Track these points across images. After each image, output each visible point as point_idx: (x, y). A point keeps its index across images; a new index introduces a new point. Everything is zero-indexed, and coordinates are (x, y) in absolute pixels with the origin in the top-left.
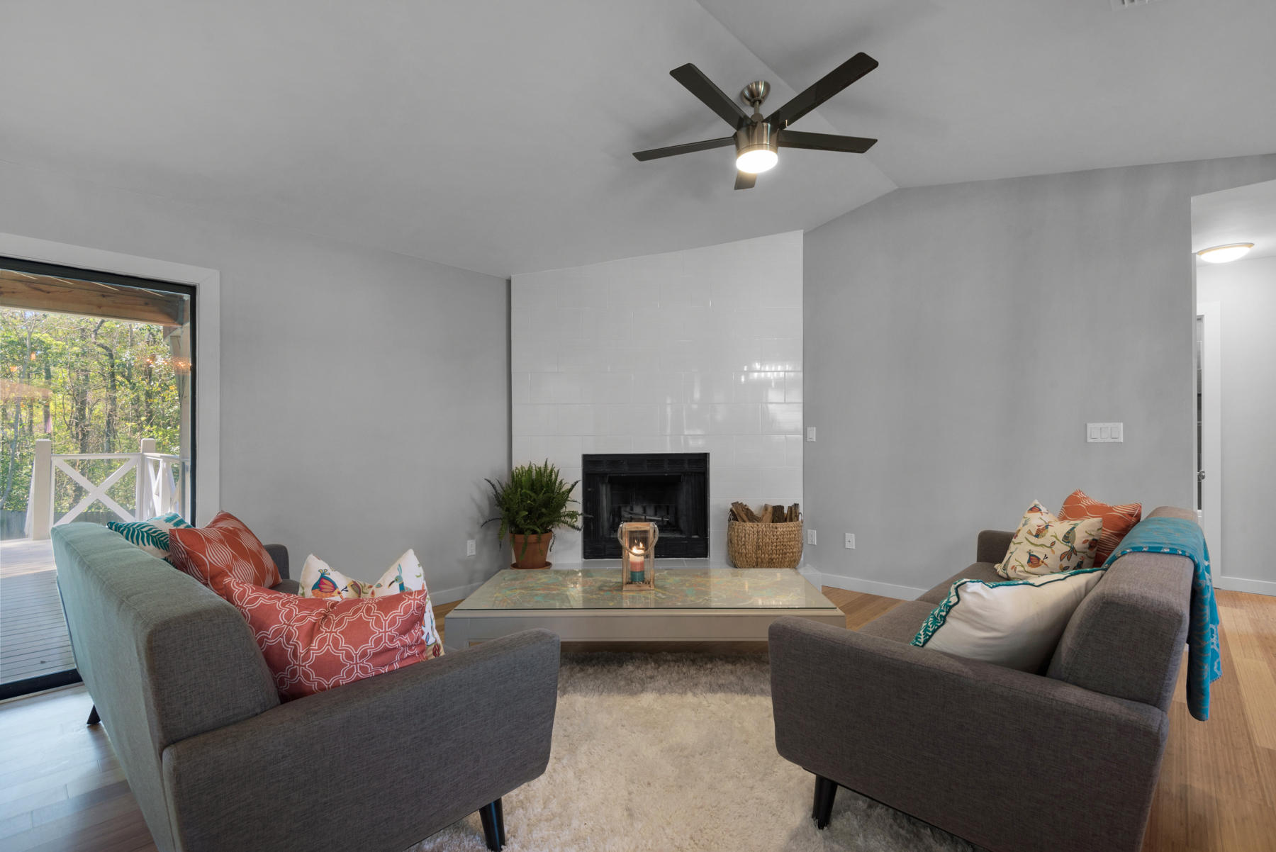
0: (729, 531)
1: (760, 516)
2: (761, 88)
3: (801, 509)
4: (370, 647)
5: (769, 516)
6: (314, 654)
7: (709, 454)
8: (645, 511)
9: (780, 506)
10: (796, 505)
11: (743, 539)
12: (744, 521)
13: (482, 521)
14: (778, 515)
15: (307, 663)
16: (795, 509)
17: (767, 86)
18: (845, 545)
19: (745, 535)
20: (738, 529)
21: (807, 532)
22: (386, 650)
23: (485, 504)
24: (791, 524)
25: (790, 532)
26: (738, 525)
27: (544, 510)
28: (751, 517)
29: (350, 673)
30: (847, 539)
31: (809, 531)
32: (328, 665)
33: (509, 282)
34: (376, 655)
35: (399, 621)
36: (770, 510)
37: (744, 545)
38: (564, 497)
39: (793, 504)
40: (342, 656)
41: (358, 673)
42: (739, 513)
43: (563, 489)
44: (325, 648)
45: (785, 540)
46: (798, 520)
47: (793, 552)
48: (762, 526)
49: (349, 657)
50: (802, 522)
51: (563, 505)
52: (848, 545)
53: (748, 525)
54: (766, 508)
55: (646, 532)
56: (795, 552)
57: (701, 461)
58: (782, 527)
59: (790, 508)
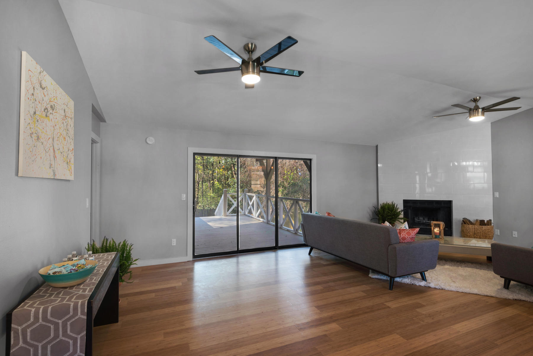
0: (462, 227)
1: (474, 223)
2: (478, 98)
3: (492, 222)
4: (411, 236)
5: (478, 223)
6: (402, 237)
7: (452, 201)
8: (424, 219)
9: (483, 220)
10: (490, 220)
11: (468, 230)
12: (469, 224)
13: (370, 219)
14: (482, 223)
15: (401, 238)
16: (490, 221)
17: (480, 98)
18: (512, 236)
19: (469, 229)
20: (466, 227)
21: (495, 230)
22: (413, 237)
23: (371, 214)
24: (488, 226)
25: (488, 229)
26: (466, 226)
27: (393, 217)
28: (471, 223)
29: (407, 240)
30: (513, 233)
31: (496, 230)
32: (404, 239)
33: (377, 146)
34: (411, 238)
35: (415, 233)
36: (478, 221)
37: (469, 232)
38: (399, 214)
39: (489, 219)
40: (406, 237)
41: (408, 241)
42: (465, 222)
43: (398, 211)
44: (403, 236)
45: (486, 232)
46: (491, 225)
47: (490, 236)
48: (476, 227)
49: (407, 237)
50: (493, 226)
51: (399, 216)
52: (514, 236)
53: (470, 226)
54: (477, 220)
55: (440, 224)
56: (491, 236)
57: (449, 203)
58: (484, 227)
59: (488, 221)
